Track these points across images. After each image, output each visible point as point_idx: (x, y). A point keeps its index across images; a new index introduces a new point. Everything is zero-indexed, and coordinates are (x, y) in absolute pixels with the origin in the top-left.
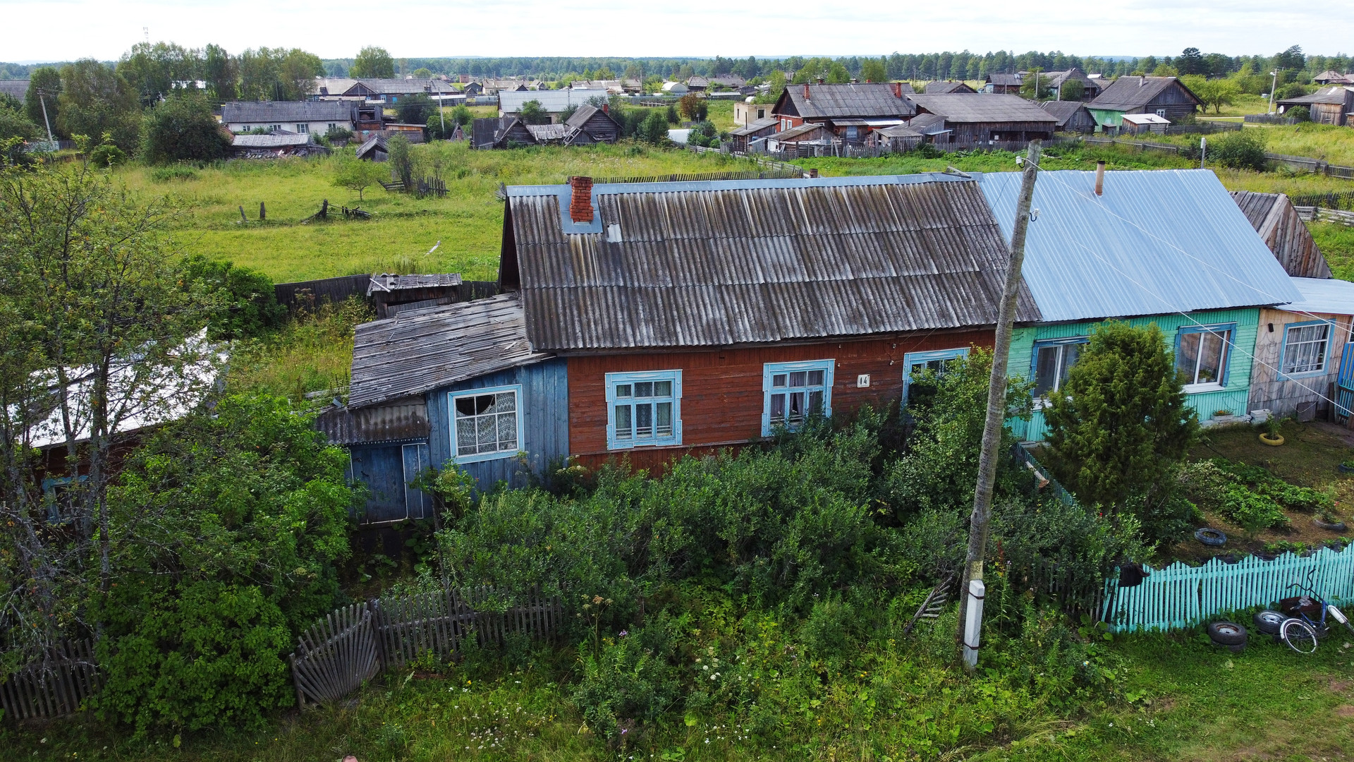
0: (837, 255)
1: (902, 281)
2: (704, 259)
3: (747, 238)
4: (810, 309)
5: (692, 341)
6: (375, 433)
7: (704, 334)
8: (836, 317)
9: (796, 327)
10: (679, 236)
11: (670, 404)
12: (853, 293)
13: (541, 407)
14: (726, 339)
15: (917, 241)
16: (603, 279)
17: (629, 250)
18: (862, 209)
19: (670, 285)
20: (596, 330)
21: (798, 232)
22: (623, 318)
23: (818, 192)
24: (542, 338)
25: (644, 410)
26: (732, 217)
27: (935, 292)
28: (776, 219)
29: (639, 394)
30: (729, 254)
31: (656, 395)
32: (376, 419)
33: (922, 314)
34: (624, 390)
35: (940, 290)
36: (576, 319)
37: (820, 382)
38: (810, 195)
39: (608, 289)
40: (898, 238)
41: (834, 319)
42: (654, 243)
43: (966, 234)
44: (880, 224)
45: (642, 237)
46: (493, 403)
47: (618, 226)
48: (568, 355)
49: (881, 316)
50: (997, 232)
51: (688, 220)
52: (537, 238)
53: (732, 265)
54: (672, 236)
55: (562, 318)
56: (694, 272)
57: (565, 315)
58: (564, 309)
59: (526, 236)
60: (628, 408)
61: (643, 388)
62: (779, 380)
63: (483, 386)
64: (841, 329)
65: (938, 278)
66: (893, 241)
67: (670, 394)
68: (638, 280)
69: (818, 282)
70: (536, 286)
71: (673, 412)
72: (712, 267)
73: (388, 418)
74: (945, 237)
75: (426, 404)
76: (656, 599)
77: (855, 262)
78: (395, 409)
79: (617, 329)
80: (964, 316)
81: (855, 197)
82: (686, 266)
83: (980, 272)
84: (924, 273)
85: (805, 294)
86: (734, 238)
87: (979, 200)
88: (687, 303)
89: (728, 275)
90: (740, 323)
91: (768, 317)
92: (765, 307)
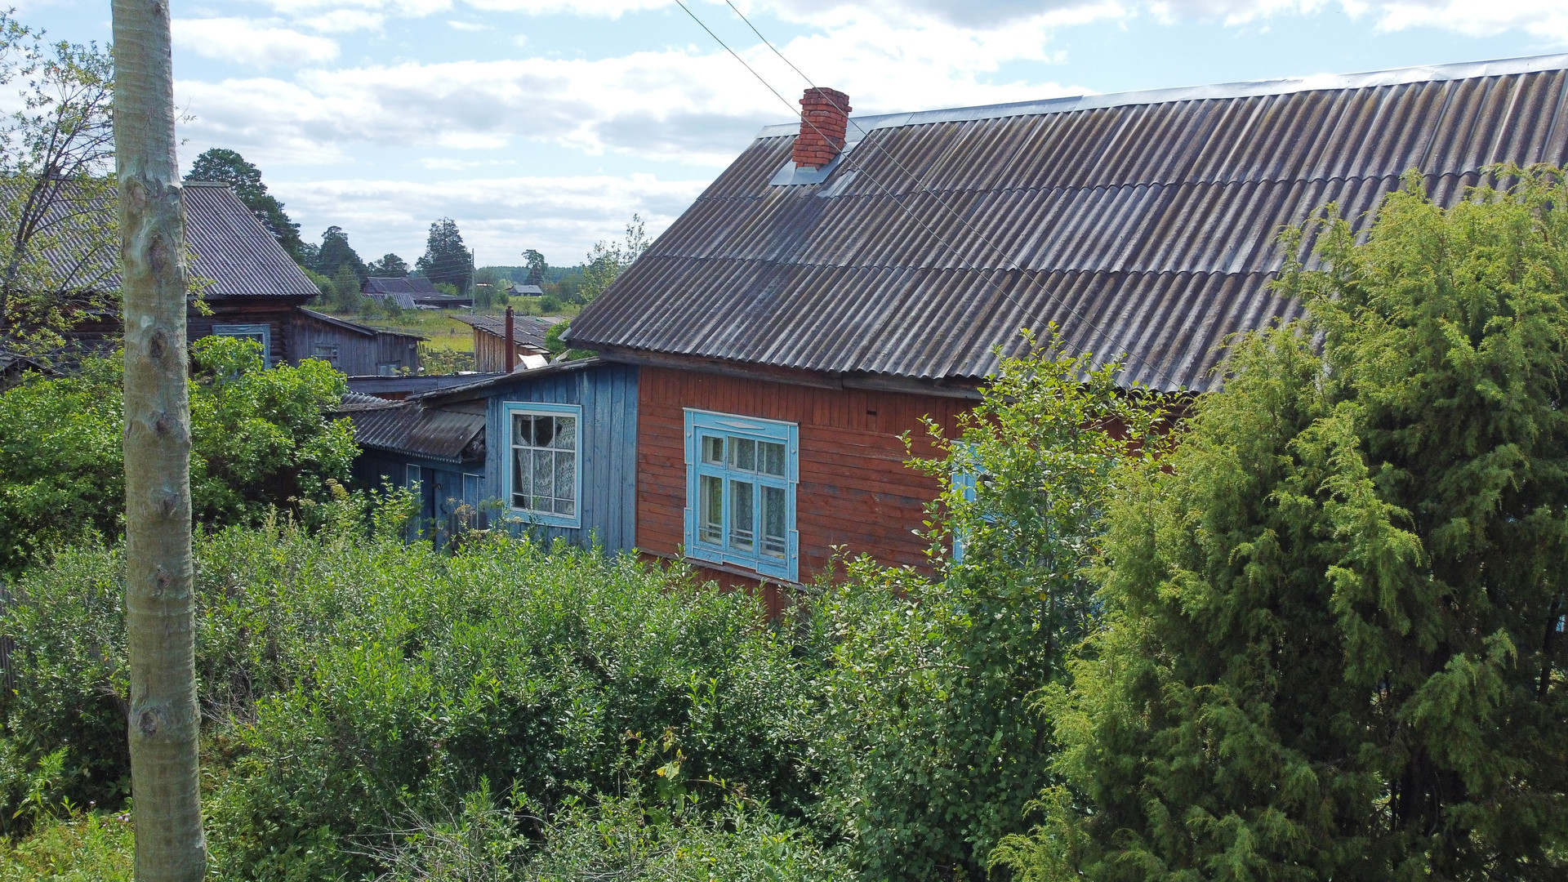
10: (936, 188)
11: (781, 492)
13: (604, 451)
17: (836, 209)
19: (844, 264)
26: (1067, 155)
30: (998, 217)
31: (760, 469)
34: (713, 448)
42: (885, 199)
45: (876, 189)
47: (857, 173)
52: (729, 191)
54: (926, 188)
55: (640, 300)
58: (659, 287)
59: (719, 189)
60: (717, 483)
63: (541, 399)
67: (781, 474)
70: (659, 254)
71: (787, 512)
88: (840, 295)
90: (897, 336)
91: (962, 331)
92: (974, 314)
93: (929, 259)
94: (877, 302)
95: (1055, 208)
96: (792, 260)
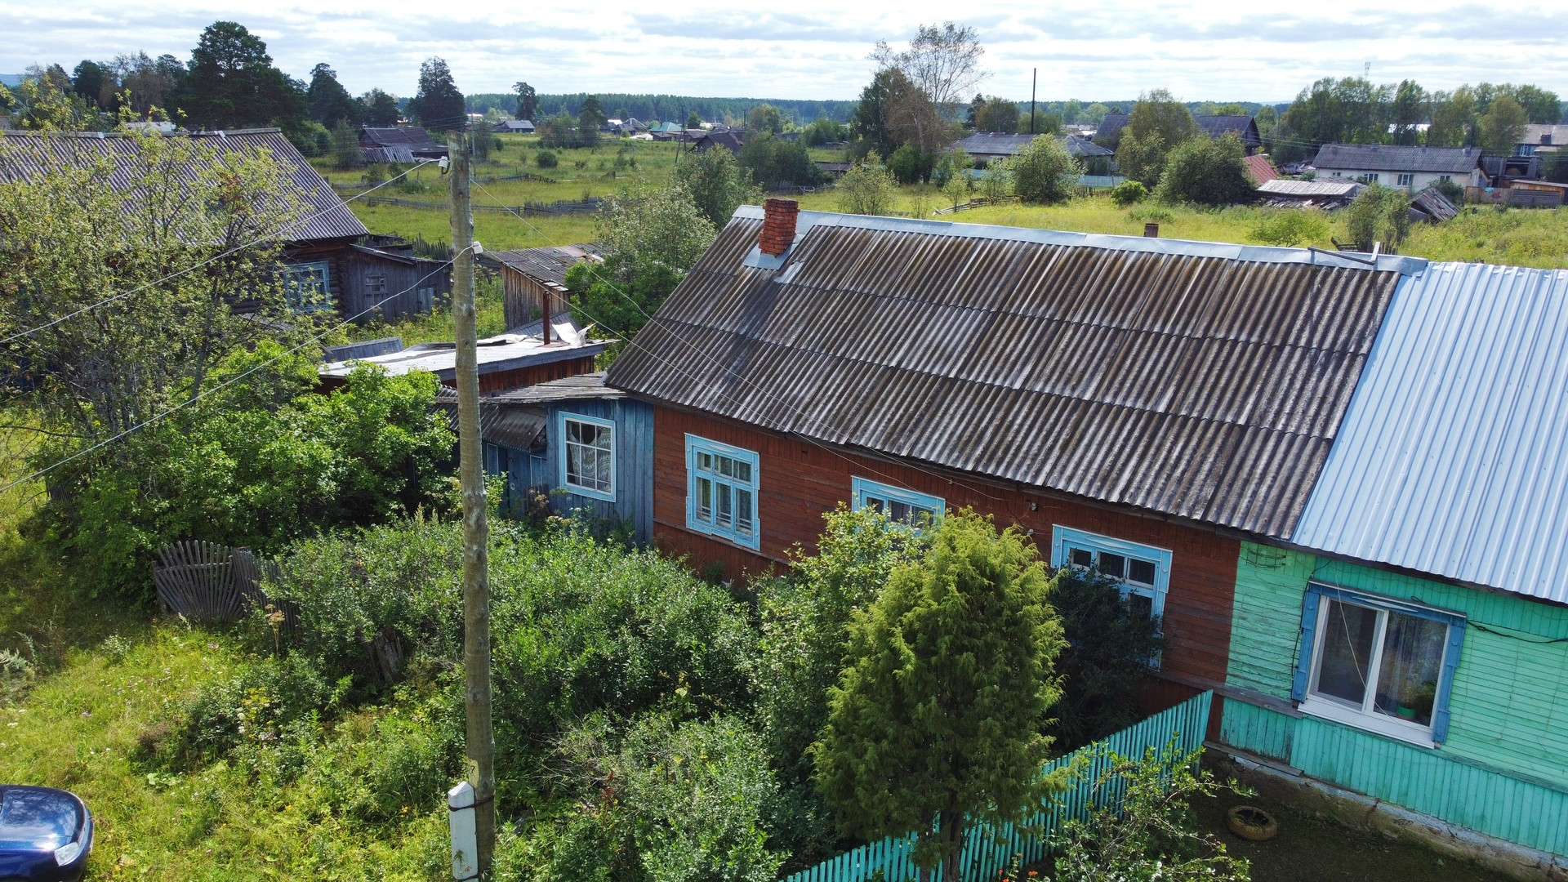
1: (1092, 409)
8: (943, 435)
11: (749, 493)
13: (632, 453)
17: (786, 295)
19: (790, 345)
27: (1126, 439)
28: (990, 285)
31: (735, 476)
33: (1072, 466)
34: (705, 460)
36: (666, 360)
42: (818, 292)
43: (1283, 359)
45: (814, 282)
47: (802, 264)
51: (882, 270)
52: (715, 265)
53: (879, 335)
55: (654, 356)
57: (660, 354)
58: (667, 346)
66: (1137, 347)
67: (749, 482)
70: (666, 317)
71: (752, 506)
72: (854, 332)
73: (516, 422)
75: (546, 418)
80: (1140, 487)
84: (1139, 406)
90: (818, 409)
91: (858, 410)
92: (866, 398)
93: (842, 350)
94: (808, 380)
95: (923, 320)
96: (756, 336)
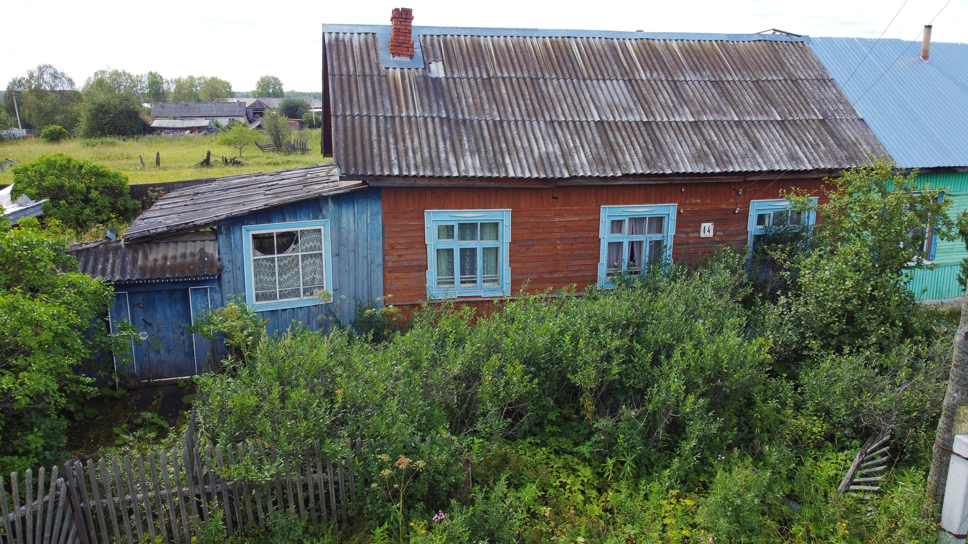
0: (674, 99)
1: (745, 124)
2: (534, 97)
3: (579, 80)
4: (651, 147)
5: (523, 172)
6: (153, 270)
7: (536, 167)
8: (680, 155)
9: (637, 163)
10: (506, 75)
11: (497, 249)
12: (696, 134)
13: (351, 247)
14: (561, 172)
15: (755, 90)
16: (423, 110)
17: (452, 85)
18: (695, 60)
19: (498, 119)
20: (415, 158)
21: (631, 77)
22: (445, 147)
23: (649, 44)
24: (351, 162)
25: (468, 255)
26: (561, 61)
27: (781, 136)
28: (607, 64)
29: (462, 237)
30: (560, 93)
31: (482, 239)
32: (157, 255)
33: (771, 156)
34: (447, 232)
35: (785, 134)
36: (392, 146)
37: (660, 231)
38: (641, 46)
39: (429, 120)
40: (735, 87)
41: (677, 157)
42: (479, 80)
43: (803, 86)
44: (715, 73)
45: (467, 73)
46: (296, 242)
47: (440, 63)
48: (381, 184)
49: (727, 156)
50: (834, 86)
51: (515, 61)
52: (352, 69)
53: (564, 103)
54: (499, 74)
55: (375, 145)
56: (523, 108)
57: (379, 142)
58: (379, 136)
59: (340, 68)
60: (450, 251)
61: (467, 229)
62: (617, 225)
63: (284, 220)
64: (687, 167)
65: (782, 123)
66: (730, 89)
67: (497, 239)
68: (463, 113)
69: (657, 123)
70: (348, 113)
71: (500, 259)
72: (542, 104)
73: (170, 253)
74: (782, 88)
75: (217, 239)
76: (487, 464)
77: (694, 105)
78: (180, 245)
79: (439, 158)
80: (815, 159)
81: (687, 50)
82: (514, 101)
83: (823, 120)
84: (766, 119)
85: (644, 133)
86: (565, 80)
87: (810, 58)
88: (516, 137)
89: (560, 112)
90: (576, 157)
91: (606, 153)
92: (602, 143)
